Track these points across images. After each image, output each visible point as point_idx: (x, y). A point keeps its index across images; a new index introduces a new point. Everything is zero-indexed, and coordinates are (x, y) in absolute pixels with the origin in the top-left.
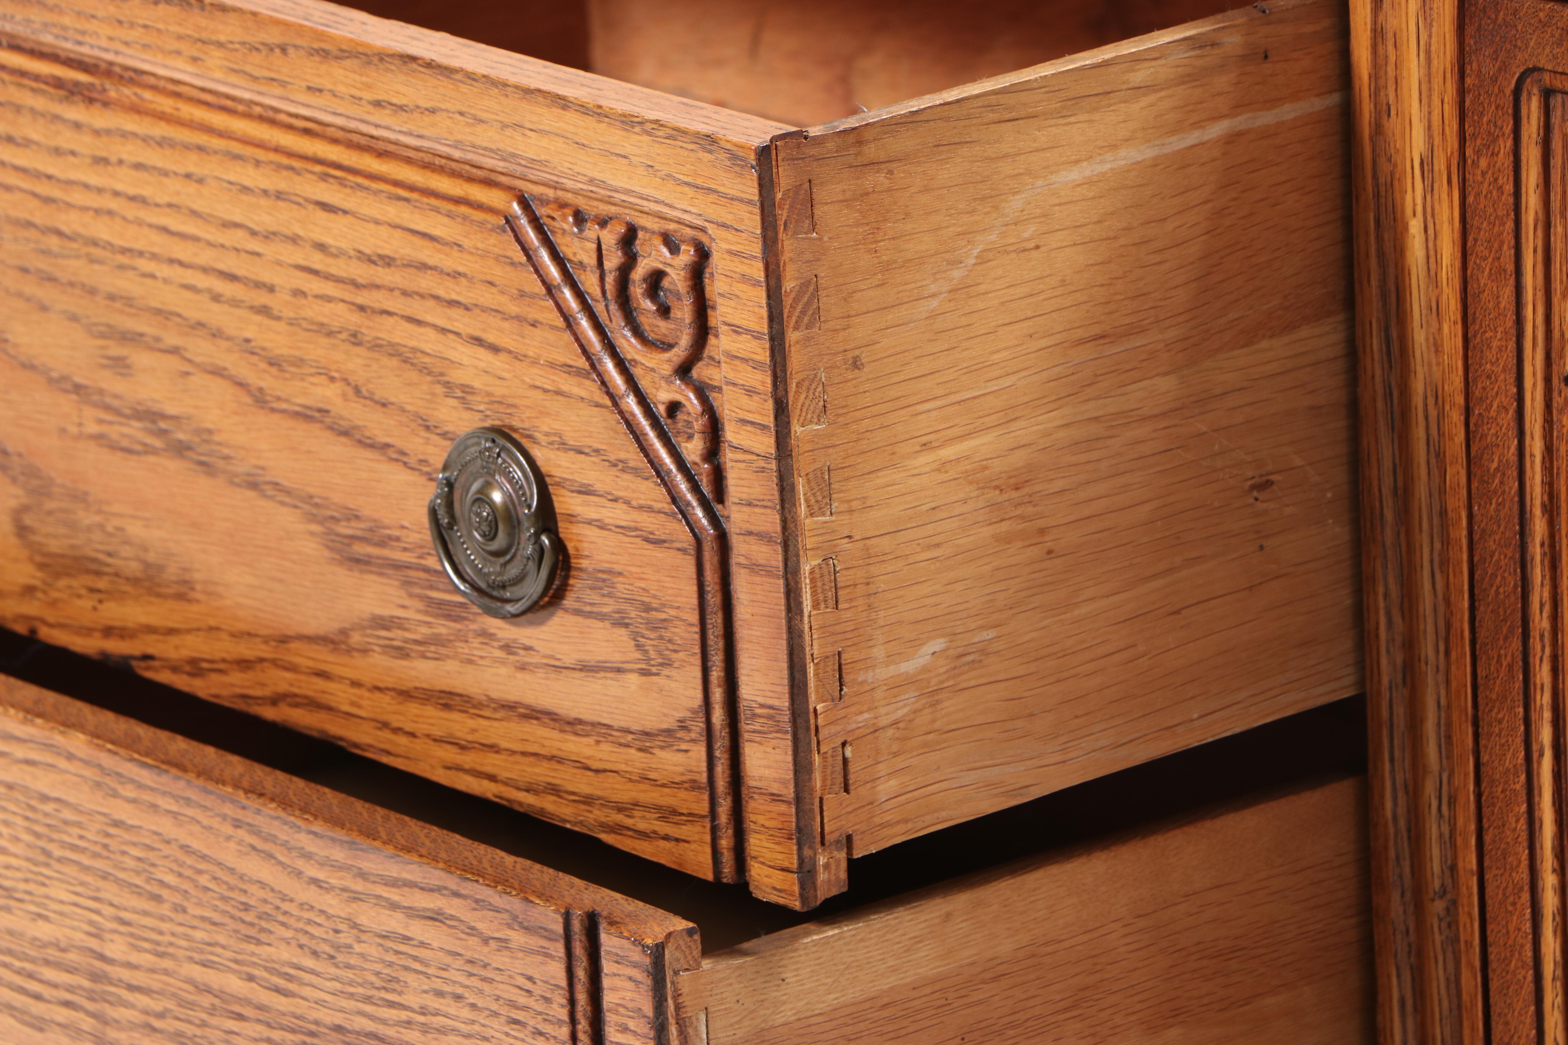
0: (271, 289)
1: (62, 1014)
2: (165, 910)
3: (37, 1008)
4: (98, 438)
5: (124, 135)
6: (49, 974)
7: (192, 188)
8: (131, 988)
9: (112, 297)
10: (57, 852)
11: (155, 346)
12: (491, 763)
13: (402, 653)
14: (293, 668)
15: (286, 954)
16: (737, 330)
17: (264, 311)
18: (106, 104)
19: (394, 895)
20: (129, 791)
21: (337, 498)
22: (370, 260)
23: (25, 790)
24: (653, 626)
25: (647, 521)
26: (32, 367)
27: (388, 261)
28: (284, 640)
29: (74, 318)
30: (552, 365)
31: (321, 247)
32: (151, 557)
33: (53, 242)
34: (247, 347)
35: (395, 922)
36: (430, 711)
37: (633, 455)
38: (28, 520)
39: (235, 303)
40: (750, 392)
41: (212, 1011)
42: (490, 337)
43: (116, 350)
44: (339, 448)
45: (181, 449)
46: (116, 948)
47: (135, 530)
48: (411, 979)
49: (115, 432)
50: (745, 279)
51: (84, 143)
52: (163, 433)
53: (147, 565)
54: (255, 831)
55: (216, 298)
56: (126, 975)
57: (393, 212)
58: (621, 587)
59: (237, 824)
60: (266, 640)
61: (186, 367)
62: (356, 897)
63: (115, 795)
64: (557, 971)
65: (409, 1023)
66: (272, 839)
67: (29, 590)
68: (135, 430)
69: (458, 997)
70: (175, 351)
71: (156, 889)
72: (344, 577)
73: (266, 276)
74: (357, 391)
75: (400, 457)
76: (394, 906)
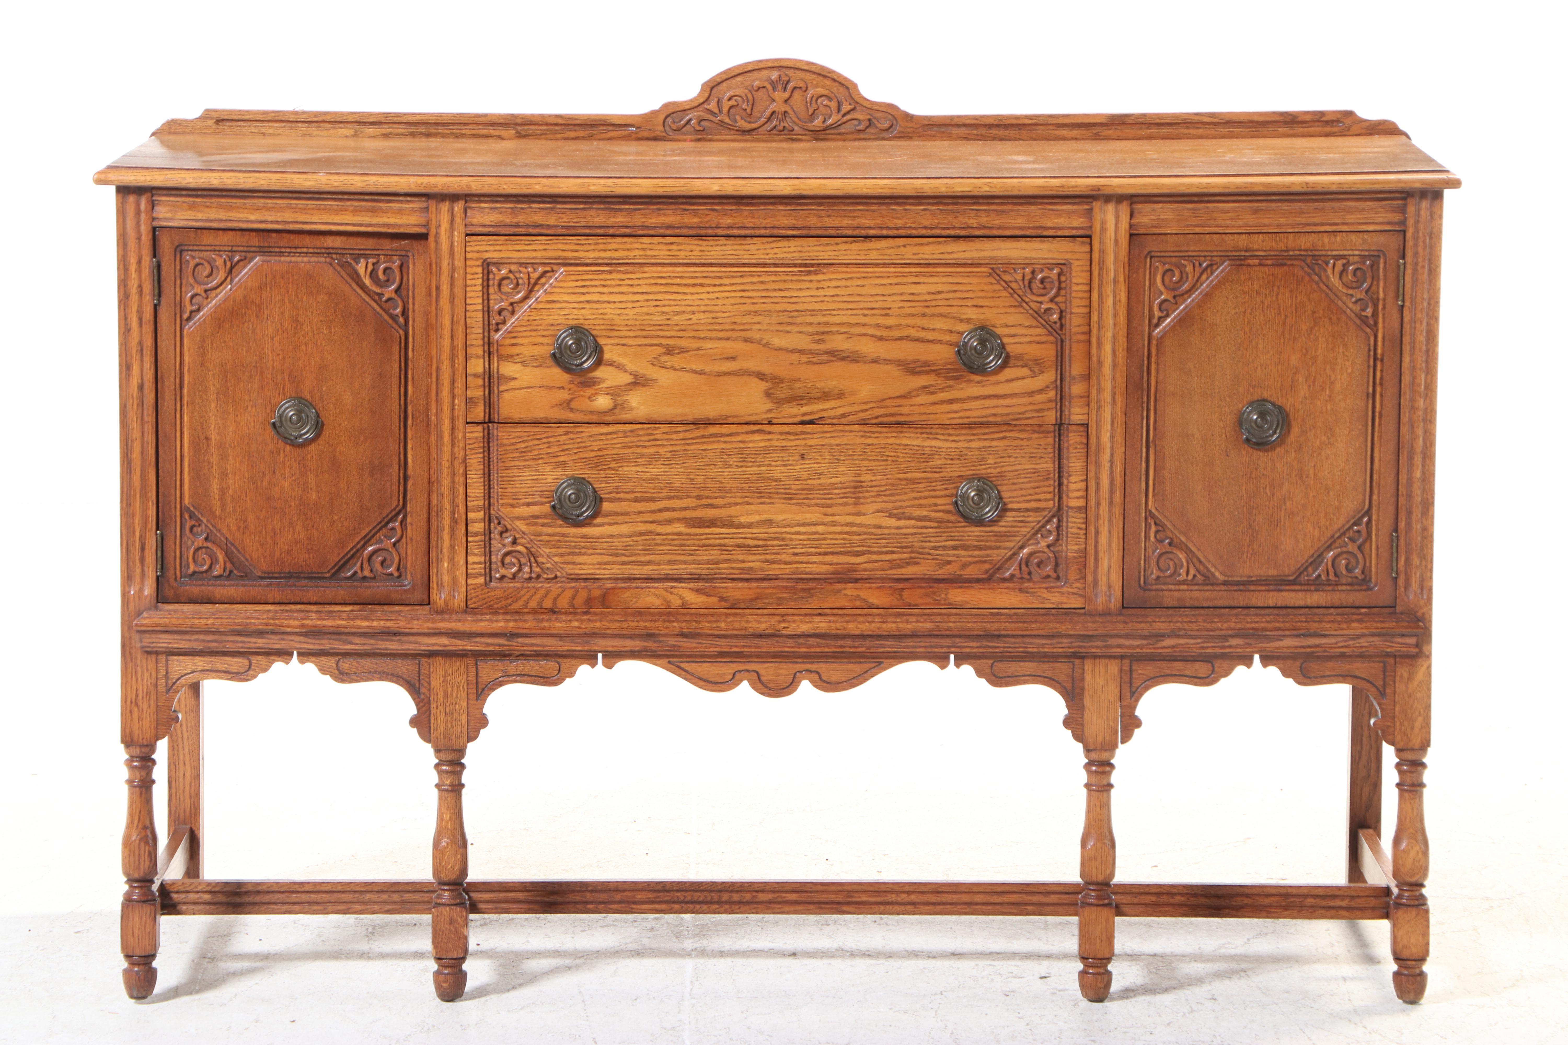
0: (890, 309)
1: (841, 501)
2: (889, 462)
3: (829, 502)
4: (807, 363)
5: (831, 280)
6: (835, 491)
7: (859, 288)
8: (871, 487)
9: (819, 324)
10: (842, 458)
11: (838, 333)
12: (967, 414)
13: (933, 393)
14: (887, 407)
15: (939, 462)
16: (1078, 284)
17: (887, 315)
18: (824, 273)
19: (986, 437)
20: (876, 435)
21: (910, 358)
22: (933, 294)
23: (830, 445)
24: (1036, 364)
25: (1037, 339)
26: (780, 349)
27: (940, 292)
28: (883, 400)
29: (801, 332)
30: (1005, 307)
31: (913, 294)
32: (827, 390)
33: (795, 314)
34: (878, 326)
35: (987, 444)
36: (944, 406)
37: (1035, 323)
38: (771, 391)
39: (873, 315)
40: (1081, 298)
41: (907, 484)
42: (980, 304)
43: (818, 337)
44: (911, 345)
45: (843, 359)
46: (866, 477)
47: (819, 385)
48: (990, 457)
49: (814, 360)
50: (1083, 271)
51: (814, 285)
52: (835, 356)
53: (824, 393)
54: (928, 433)
55: (866, 315)
56: (869, 484)
57: (944, 280)
58: (1026, 357)
59: (922, 433)
60: (875, 402)
61: (849, 336)
62: (970, 441)
63: (870, 437)
64: (1050, 440)
65: (989, 468)
66: (937, 434)
67: (770, 411)
68: (825, 357)
69: (1009, 457)
70: (846, 333)
71: (885, 458)
72: (911, 378)
73: (888, 306)
74: (923, 328)
75: (940, 342)
76: (985, 439)
